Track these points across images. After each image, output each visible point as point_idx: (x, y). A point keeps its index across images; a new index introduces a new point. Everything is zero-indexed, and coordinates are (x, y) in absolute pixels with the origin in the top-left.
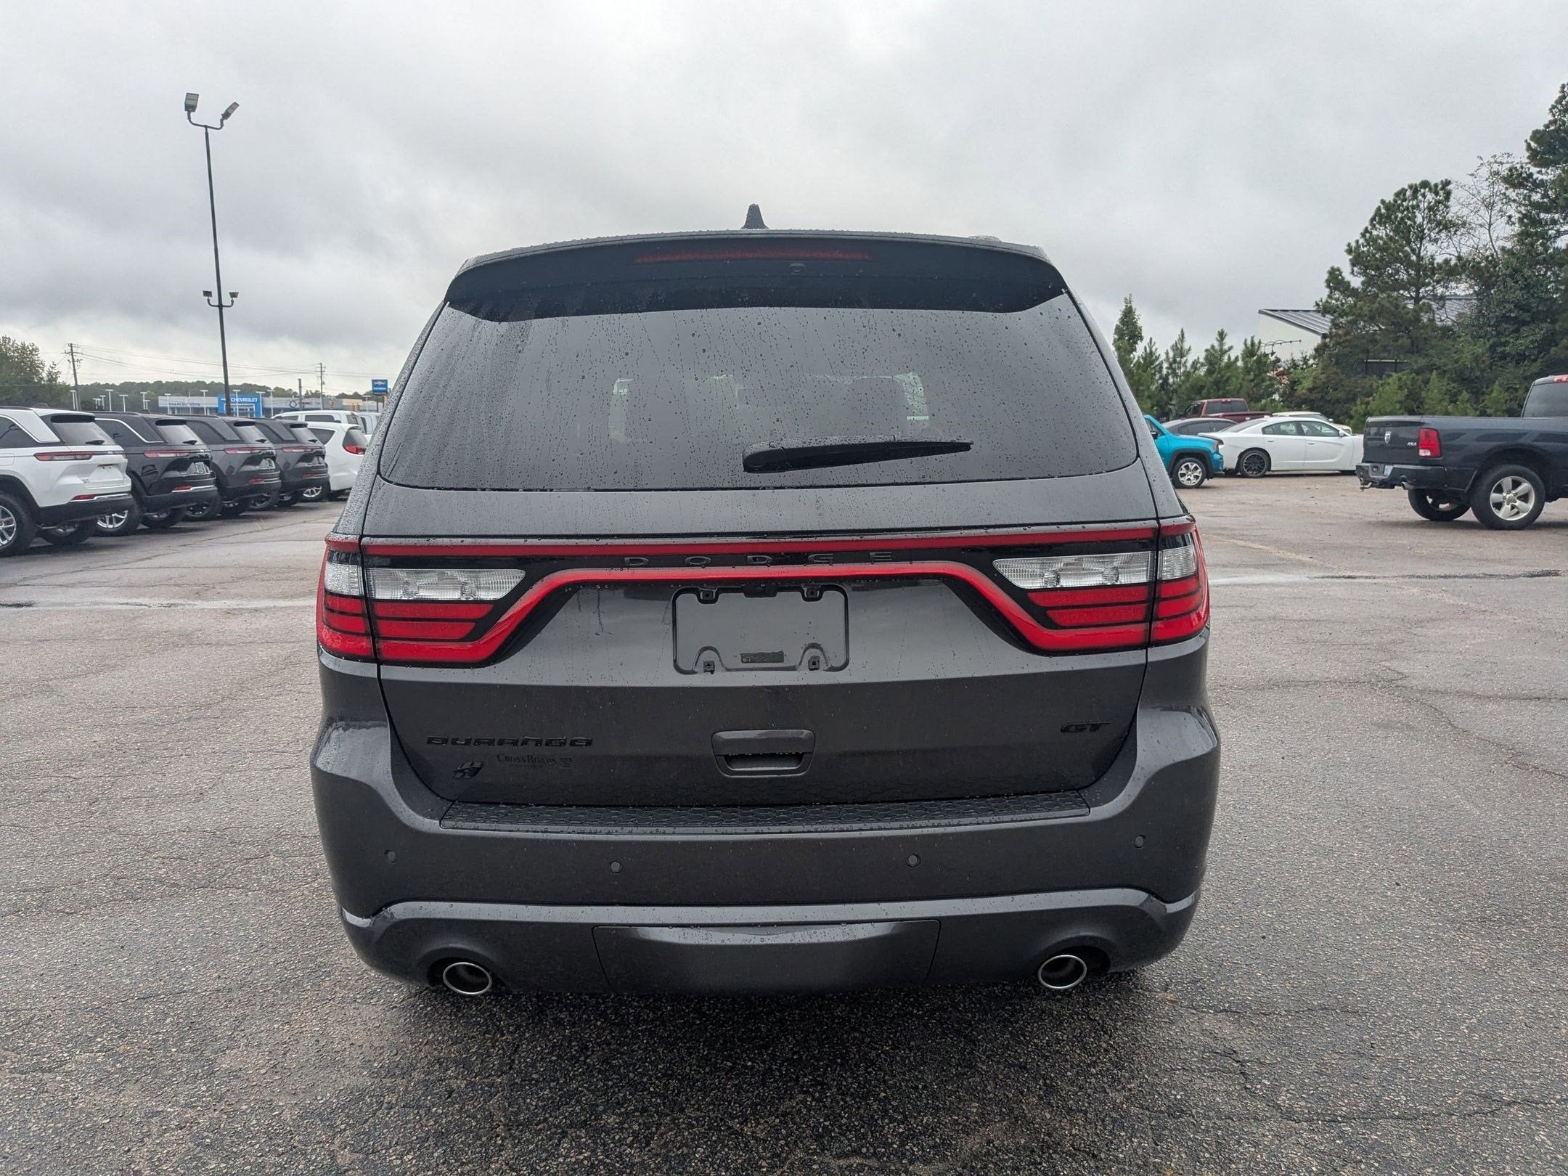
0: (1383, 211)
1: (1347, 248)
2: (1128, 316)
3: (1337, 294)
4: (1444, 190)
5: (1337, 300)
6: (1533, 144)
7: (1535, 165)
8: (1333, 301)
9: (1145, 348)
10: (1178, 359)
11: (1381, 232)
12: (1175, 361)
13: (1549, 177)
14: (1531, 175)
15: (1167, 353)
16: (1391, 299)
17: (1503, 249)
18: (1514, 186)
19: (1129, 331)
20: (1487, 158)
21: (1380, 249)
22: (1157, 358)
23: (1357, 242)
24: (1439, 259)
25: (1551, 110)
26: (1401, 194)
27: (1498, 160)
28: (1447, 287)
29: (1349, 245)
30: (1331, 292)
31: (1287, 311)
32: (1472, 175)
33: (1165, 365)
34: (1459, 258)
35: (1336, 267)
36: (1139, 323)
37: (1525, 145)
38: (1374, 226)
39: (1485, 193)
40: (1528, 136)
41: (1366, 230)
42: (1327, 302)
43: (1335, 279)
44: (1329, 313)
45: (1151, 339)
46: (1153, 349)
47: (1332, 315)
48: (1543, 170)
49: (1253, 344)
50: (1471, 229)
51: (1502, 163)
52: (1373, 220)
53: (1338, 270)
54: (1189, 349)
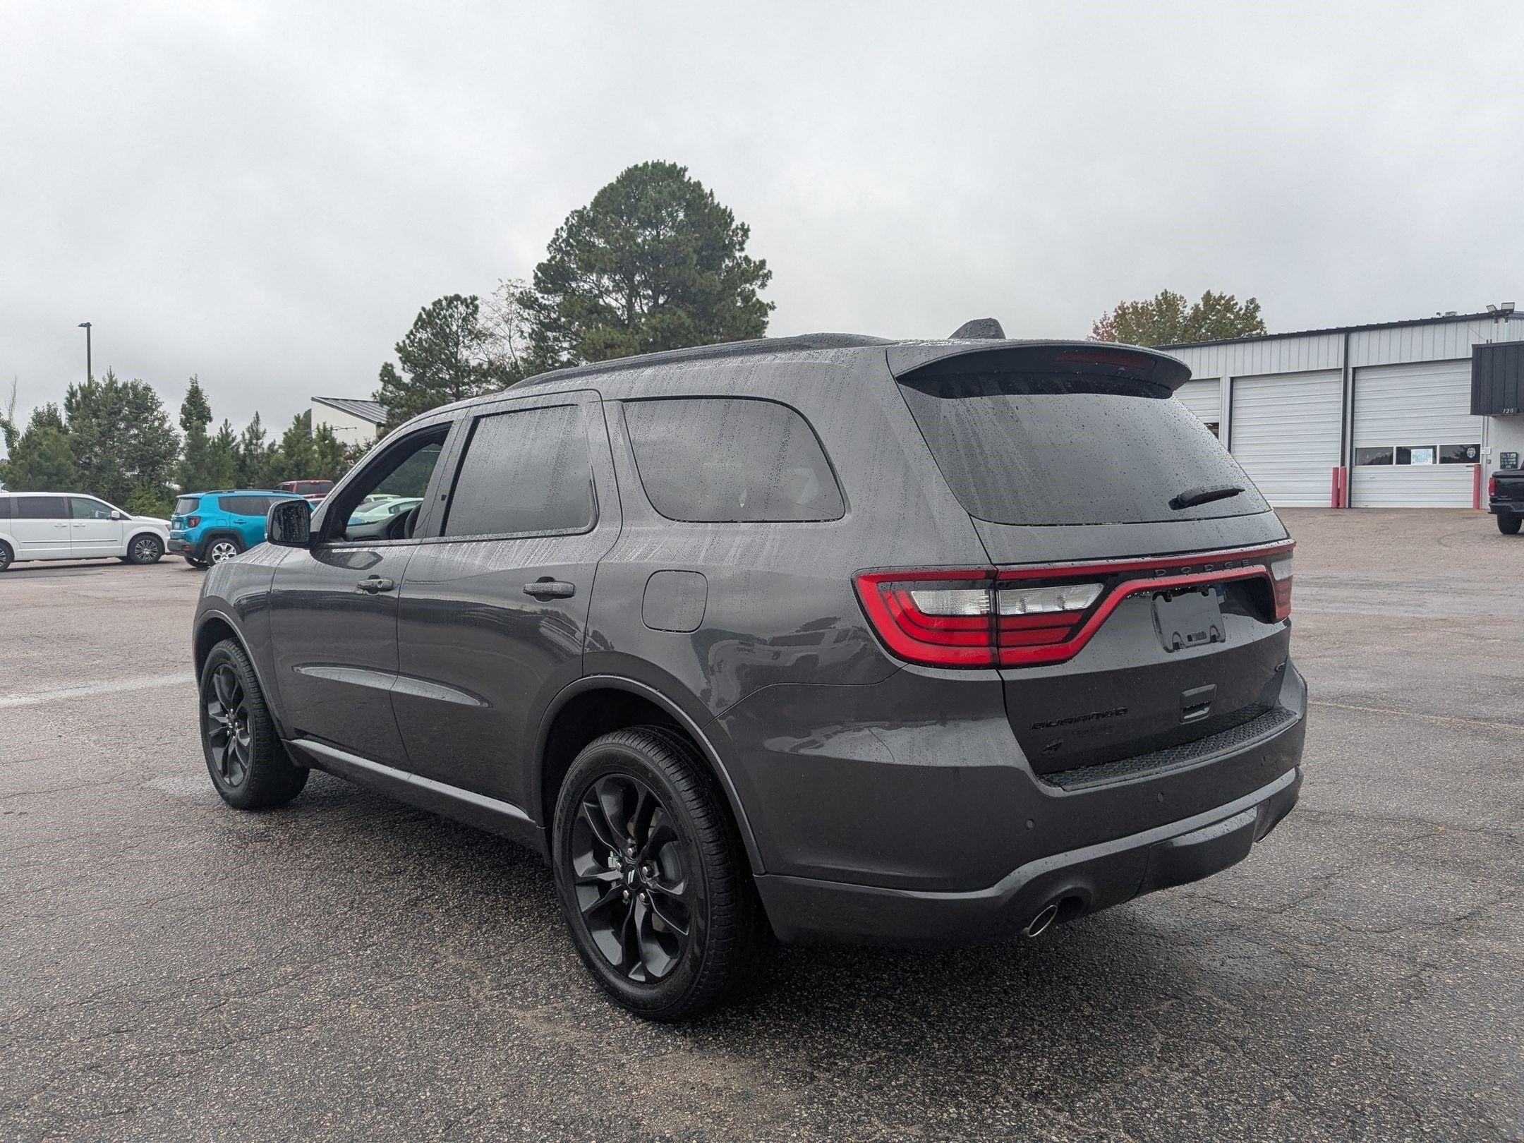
0: (424, 316)
1: (396, 346)
2: (195, 397)
3: (391, 388)
4: (472, 303)
5: (391, 392)
6: (539, 274)
7: (540, 292)
8: (388, 394)
9: (221, 429)
10: (254, 441)
11: (423, 335)
12: (251, 443)
13: (551, 302)
14: (537, 299)
15: (243, 435)
16: (440, 395)
17: (522, 358)
18: (526, 307)
19: (196, 409)
20: (505, 282)
21: (426, 350)
22: (234, 439)
23: (404, 342)
24: (474, 363)
25: (548, 248)
26: (437, 304)
27: (514, 284)
28: (480, 388)
29: (398, 344)
30: (385, 385)
31: (338, 399)
32: (494, 294)
33: (242, 447)
34: (491, 363)
35: (389, 363)
36: (208, 404)
37: (533, 274)
38: (417, 330)
39: (504, 310)
40: (534, 267)
41: (411, 332)
42: (382, 393)
43: (387, 374)
44: (385, 404)
45: (226, 421)
46: (230, 430)
47: (388, 405)
48: (546, 296)
49: (325, 429)
50: (498, 339)
51: (516, 287)
52: (416, 324)
53: (391, 365)
54: (265, 432)
